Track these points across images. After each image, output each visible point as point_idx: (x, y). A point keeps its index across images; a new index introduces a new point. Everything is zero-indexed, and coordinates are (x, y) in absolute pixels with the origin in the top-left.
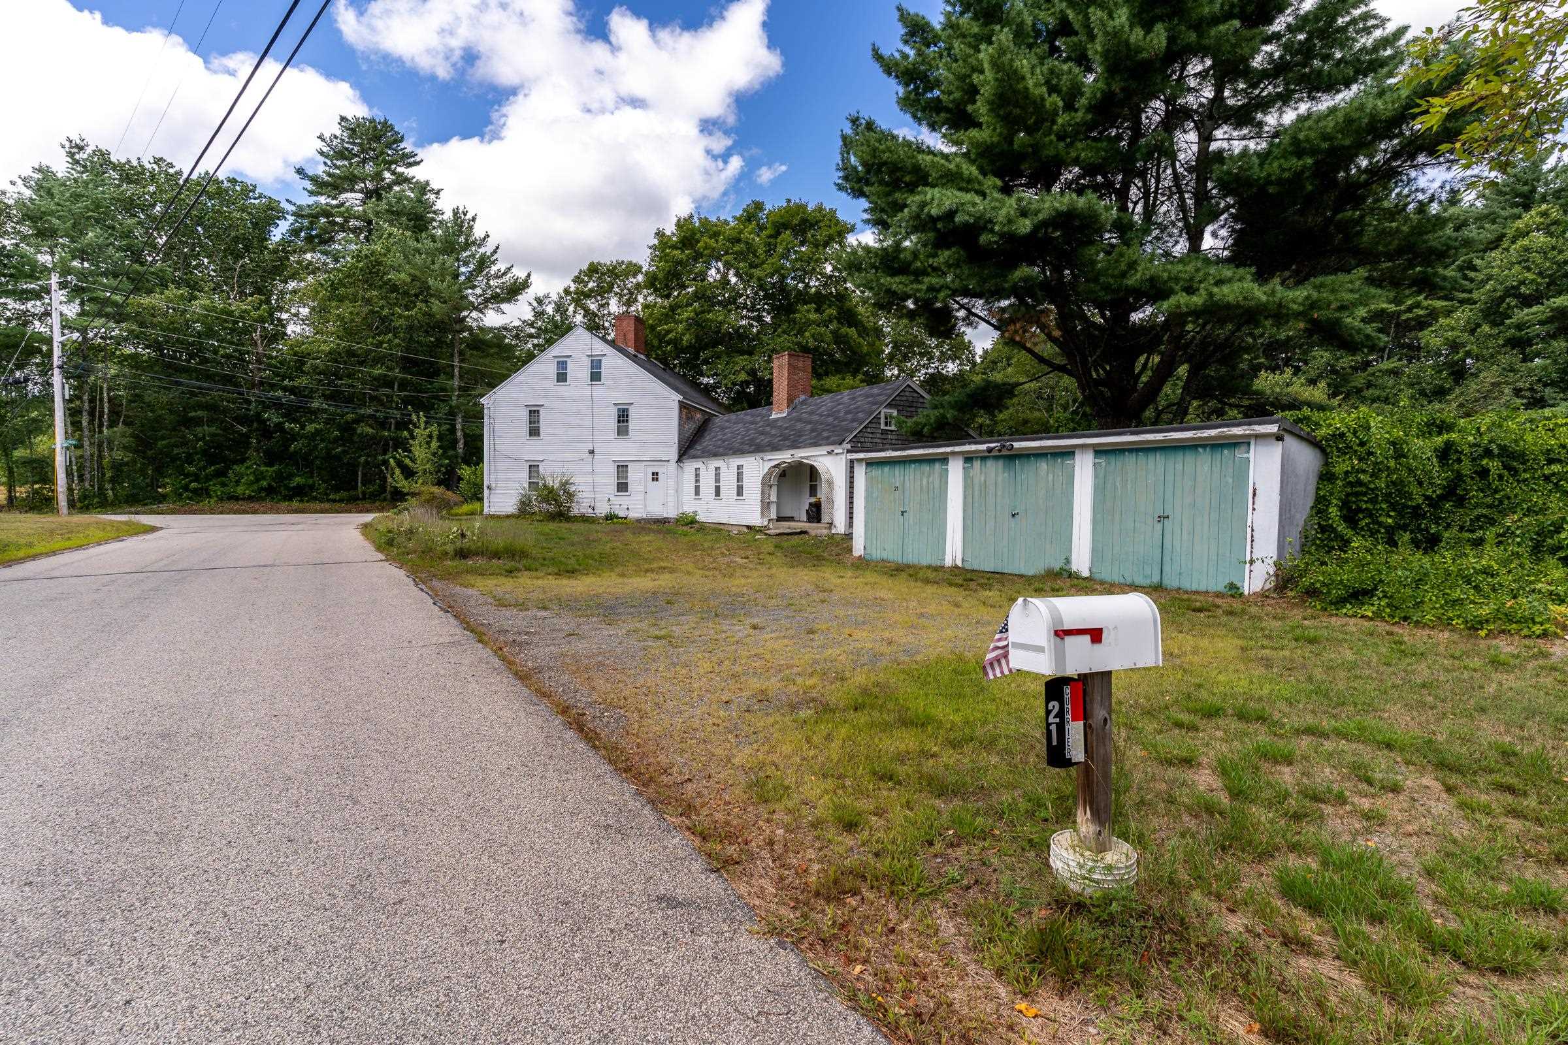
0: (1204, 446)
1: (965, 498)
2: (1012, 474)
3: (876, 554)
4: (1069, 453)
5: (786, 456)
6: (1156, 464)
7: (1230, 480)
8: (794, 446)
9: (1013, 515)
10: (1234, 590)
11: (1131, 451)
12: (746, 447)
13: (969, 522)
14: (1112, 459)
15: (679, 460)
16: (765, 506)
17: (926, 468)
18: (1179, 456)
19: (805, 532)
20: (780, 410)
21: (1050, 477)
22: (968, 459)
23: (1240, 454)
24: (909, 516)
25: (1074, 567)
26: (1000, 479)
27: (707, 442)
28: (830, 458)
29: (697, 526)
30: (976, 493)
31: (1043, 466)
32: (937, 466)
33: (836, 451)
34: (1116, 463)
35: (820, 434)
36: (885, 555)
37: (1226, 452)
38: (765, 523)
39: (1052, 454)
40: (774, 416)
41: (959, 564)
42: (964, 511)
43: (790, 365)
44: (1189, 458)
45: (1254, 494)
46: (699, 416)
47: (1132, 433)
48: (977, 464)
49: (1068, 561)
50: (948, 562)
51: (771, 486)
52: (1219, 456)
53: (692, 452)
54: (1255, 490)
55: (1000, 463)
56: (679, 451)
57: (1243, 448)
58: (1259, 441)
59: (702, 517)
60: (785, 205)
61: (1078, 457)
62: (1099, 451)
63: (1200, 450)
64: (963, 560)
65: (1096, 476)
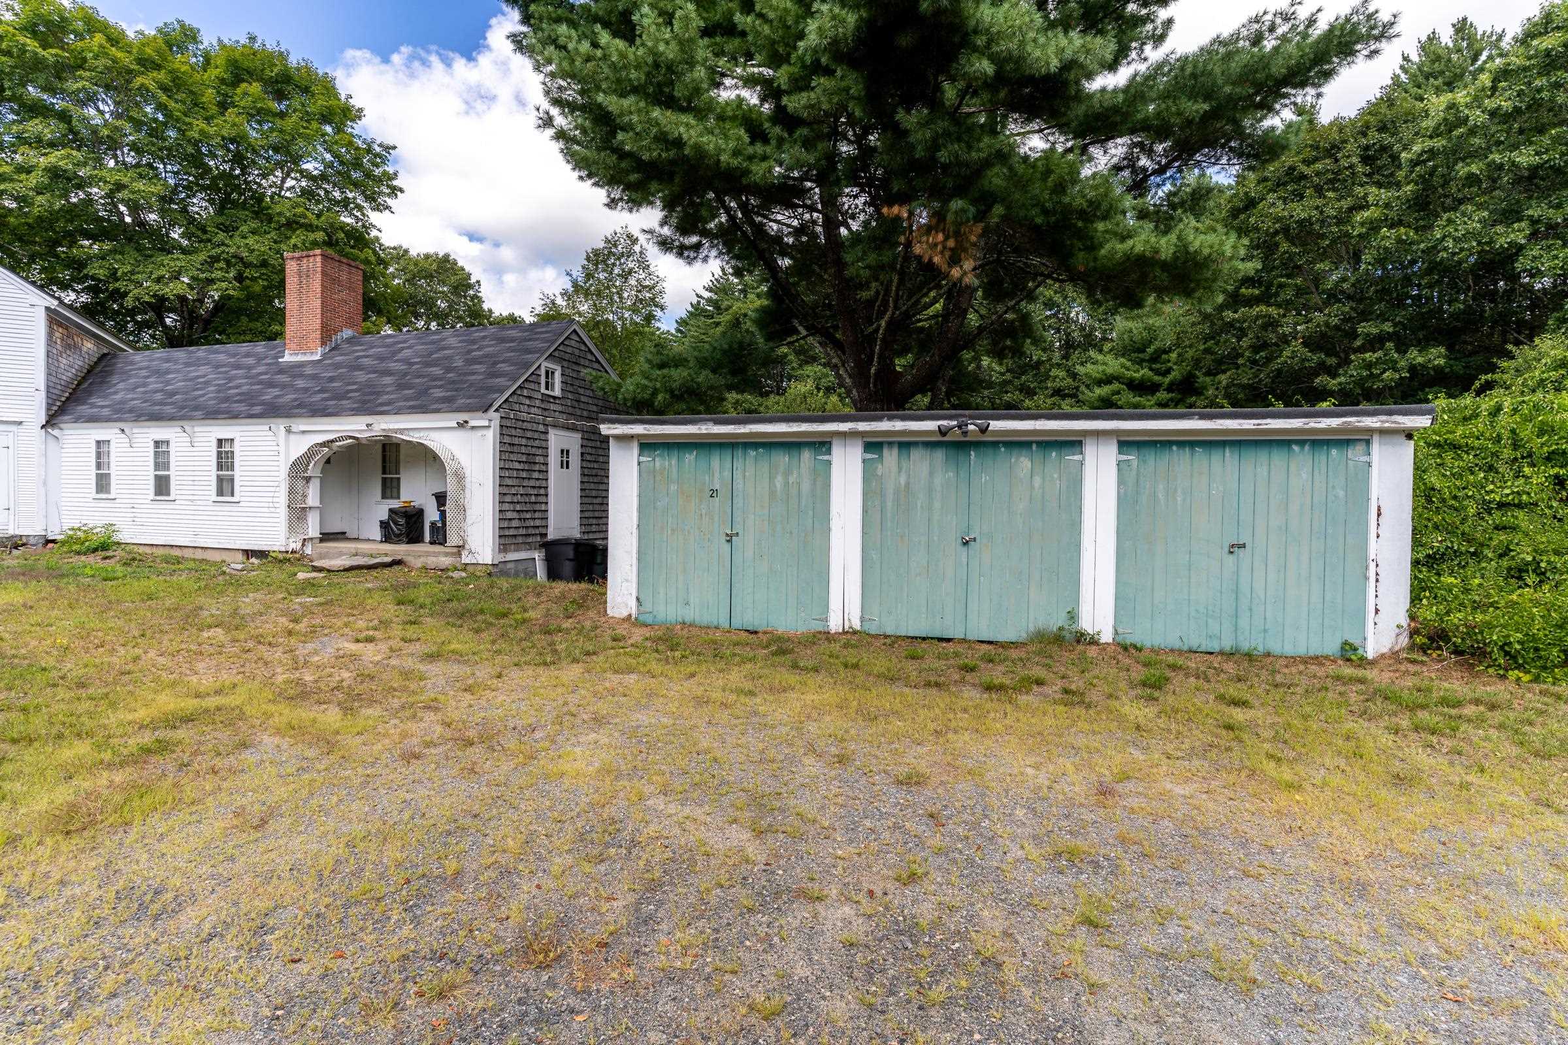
0: (1301, 443)
1: (865, 511)
2: (963, 474)
3: (668, 611)
4: (1073, 443)
5: (355, 427)
6: (1224, 465)
7: (1341, 493)
8: (368, 406)
9: (966, 543)
10: (1349, 653)
11: (1181, 444)
12: (242, 407)
13: (875, 556)
14: (1151, 457)
15: (51, 421)
16: (297, 513)
17: (782, 459)
18: (1262, 455)
19: (398, 562)
20: (302, 348)
21: (1037, 480)
22: (873, 445)
23: (1355, 454)
24: (747, 544)
25: (1086, 624)
26: (938, 480)
27: (120, 390)
28: (461, 434)
29: (119, 553)
30: (889, 504)
31: (1024, 463)
32: (806, 455)
33: (472, 423)
34: (1155, 462)
35: (425, 392)
36: (691, 614)
37: (1334, 452)
38: (295, 545)
39: (1039, 443)
40: (288, 358)
41: (857, 625)
42: (864, 533)
43: (324, 273)
44: (1278, 458)
45: (1379, 515)
46: (89, 345)
47: (1203, 417)
48: (890, 457)
49: (1073, 616)
50: (835, 624)
51: (308, 480)
52: (1324, 458)
53: (83, 409)
54: (1379, 510)
55: (939, 455)
56: (49, 406)
57: (1360, 448)
58: (1387, 438)
59: (127, 535)
60: (244, 40)
61: (1090, 449)
62: (1127, 443)
63: (1296, 448)
64: (862, 620)
65: (1121, 482)
